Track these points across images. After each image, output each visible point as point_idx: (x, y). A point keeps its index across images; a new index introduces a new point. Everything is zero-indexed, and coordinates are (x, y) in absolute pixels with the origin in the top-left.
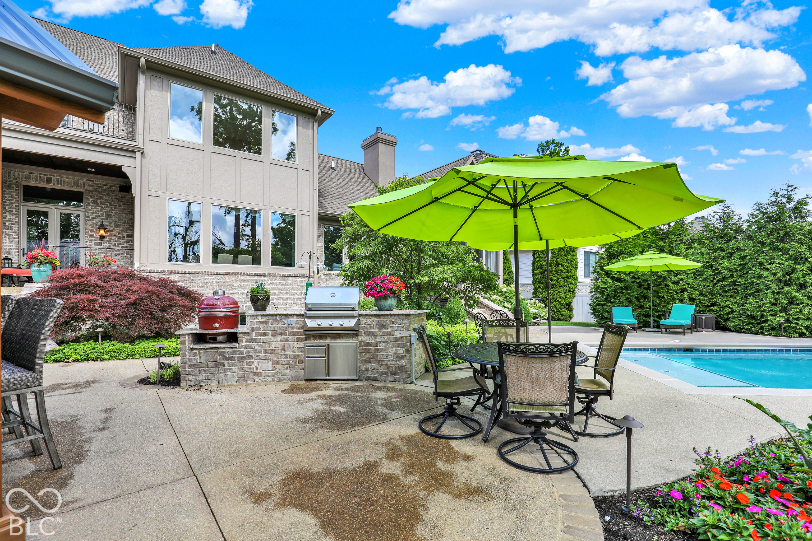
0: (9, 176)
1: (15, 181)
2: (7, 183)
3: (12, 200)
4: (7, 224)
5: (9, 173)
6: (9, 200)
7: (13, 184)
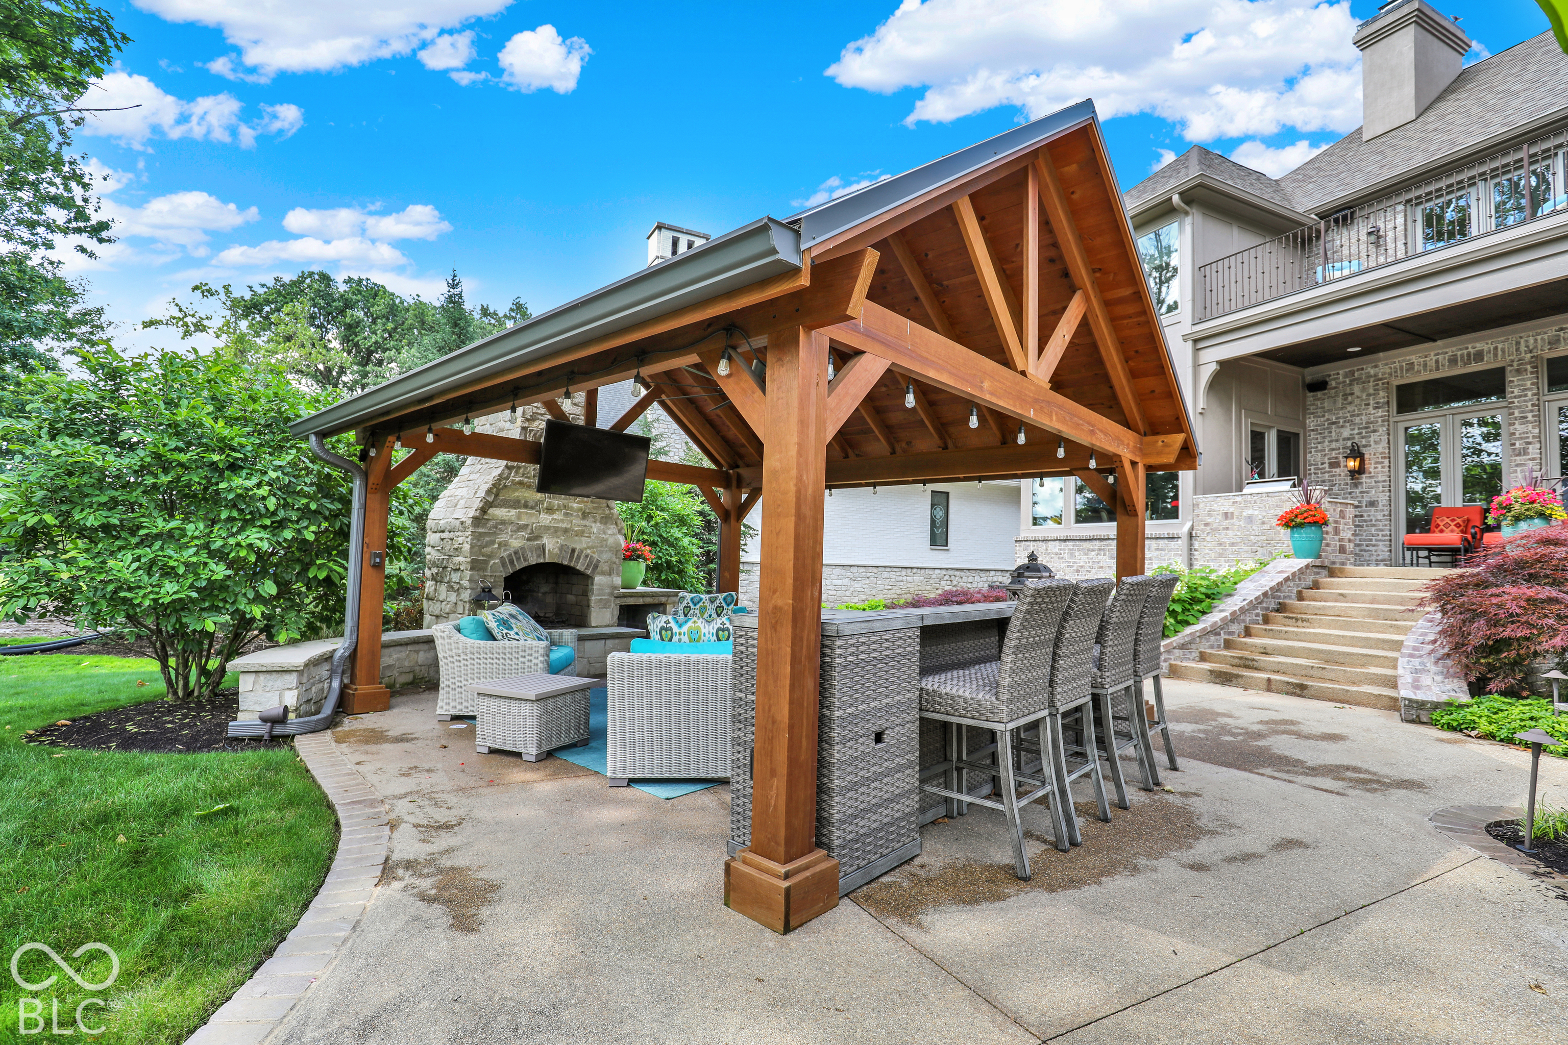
0: (1517, 350)
1: (1529, 356)
2: (1515, 364)
3: (1526, 395)
4: (1517, 446)
5: (1518, 343)
6: (1520, 396)
7: (1526, 364)
